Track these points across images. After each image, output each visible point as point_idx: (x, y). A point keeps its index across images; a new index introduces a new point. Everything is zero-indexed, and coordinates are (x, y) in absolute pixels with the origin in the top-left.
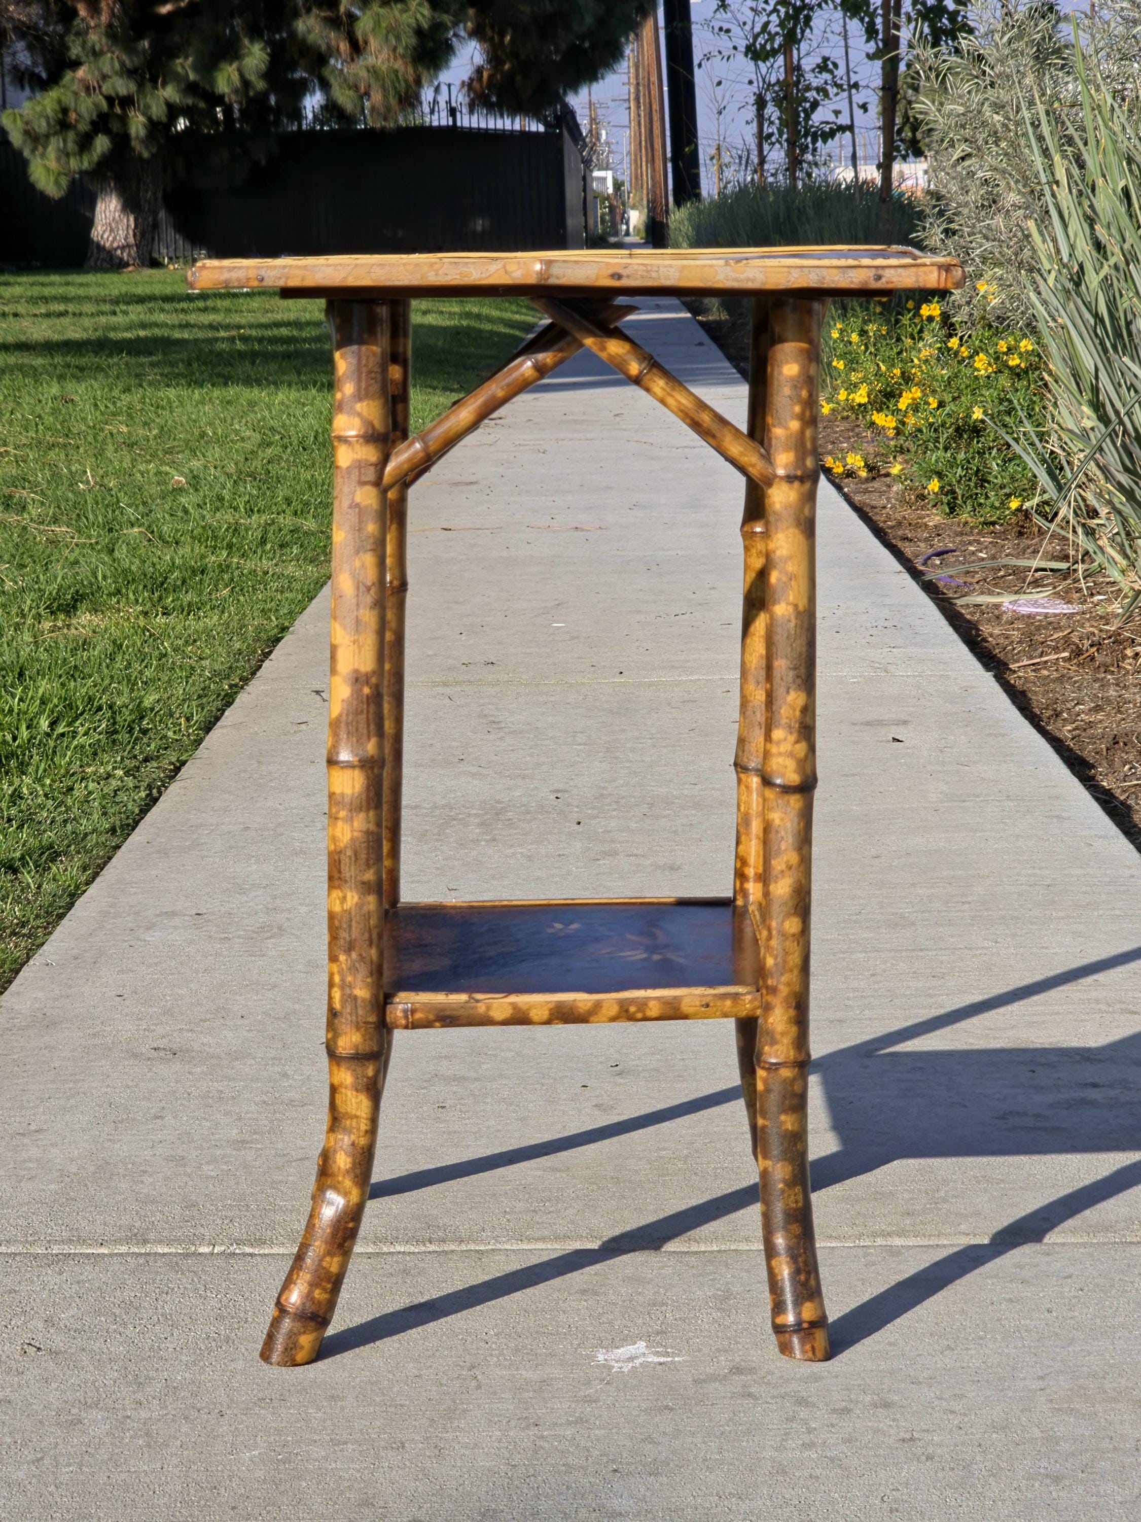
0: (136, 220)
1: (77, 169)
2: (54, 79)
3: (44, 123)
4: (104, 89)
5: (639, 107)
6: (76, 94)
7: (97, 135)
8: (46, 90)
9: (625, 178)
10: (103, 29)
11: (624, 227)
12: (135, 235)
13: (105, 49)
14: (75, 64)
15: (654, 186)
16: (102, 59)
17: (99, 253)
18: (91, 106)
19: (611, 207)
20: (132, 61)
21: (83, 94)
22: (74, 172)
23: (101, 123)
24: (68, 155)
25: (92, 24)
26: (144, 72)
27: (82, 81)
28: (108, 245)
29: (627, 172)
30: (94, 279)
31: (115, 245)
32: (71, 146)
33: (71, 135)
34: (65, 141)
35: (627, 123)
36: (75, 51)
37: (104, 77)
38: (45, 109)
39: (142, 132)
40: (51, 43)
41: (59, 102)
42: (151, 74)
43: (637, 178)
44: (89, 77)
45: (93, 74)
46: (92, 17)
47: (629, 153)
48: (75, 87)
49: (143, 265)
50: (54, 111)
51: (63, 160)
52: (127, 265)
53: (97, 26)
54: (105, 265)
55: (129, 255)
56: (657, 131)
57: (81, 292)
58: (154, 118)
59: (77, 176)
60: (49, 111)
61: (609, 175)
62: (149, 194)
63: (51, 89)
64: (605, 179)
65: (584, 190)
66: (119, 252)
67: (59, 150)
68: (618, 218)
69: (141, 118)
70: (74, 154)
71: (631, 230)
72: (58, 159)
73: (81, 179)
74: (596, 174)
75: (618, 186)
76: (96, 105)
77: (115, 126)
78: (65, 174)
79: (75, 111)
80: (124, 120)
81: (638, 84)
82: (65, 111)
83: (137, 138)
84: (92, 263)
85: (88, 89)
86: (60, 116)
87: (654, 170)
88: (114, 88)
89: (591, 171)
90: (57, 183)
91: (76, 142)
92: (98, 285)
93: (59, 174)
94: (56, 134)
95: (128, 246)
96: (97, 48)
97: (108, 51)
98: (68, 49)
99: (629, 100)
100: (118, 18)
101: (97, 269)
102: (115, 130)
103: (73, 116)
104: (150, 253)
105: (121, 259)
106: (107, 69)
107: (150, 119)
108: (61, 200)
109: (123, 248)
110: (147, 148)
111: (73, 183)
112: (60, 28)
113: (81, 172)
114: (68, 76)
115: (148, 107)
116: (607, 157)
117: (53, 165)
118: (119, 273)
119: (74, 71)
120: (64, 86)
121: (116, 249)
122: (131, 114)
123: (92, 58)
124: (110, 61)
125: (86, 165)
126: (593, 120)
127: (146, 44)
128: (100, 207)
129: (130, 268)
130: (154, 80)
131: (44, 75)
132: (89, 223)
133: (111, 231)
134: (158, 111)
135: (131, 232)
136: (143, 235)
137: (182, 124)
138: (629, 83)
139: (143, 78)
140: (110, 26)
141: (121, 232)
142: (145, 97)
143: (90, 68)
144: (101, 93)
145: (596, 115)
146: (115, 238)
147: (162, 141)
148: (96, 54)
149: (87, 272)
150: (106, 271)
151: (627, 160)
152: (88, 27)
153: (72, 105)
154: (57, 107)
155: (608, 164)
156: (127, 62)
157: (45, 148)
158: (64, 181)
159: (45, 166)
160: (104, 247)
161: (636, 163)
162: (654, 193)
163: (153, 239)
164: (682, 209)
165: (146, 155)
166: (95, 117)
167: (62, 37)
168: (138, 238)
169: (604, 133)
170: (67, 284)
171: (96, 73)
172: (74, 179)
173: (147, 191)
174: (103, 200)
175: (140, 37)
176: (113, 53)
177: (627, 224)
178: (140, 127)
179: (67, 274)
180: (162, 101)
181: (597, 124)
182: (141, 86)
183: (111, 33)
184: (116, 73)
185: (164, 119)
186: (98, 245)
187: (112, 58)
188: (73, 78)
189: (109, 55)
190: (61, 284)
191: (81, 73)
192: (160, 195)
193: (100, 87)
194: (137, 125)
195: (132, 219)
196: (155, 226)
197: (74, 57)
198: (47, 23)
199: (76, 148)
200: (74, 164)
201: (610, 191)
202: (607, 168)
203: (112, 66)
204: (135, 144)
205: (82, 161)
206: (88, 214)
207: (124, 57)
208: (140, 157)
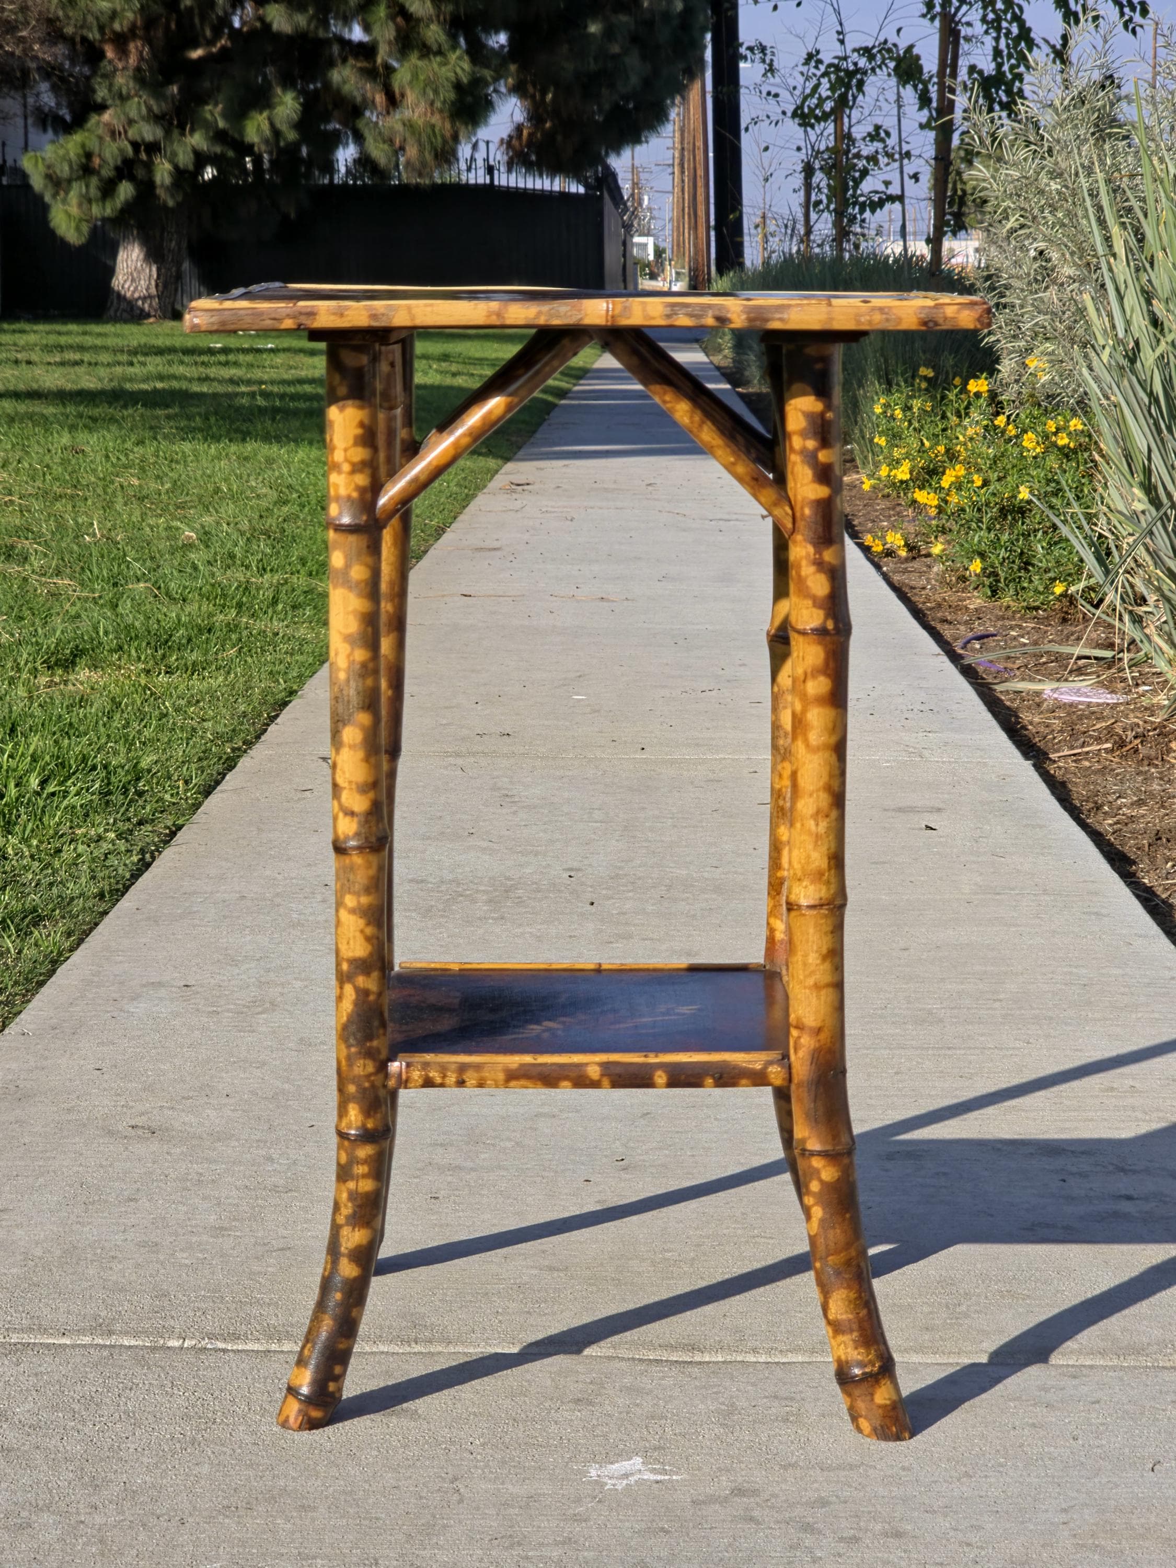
0: (158, 270)
1: (99, 216)
2: (78, 122)
3: (66, 168)
4: (130, 133)
5: (683, 172)
6: (101, 138)
7: (121, 181)
8: (70, 134)
9: (667, 245)
10: (130, 73)
12: (157, 286)
13: (133, 92)
14: (102, 108)
15: (696, 253)
16: (129, 103)
17: (119, 304)
18: (116, 151)
20: (159, 106)
21: (108, 139)
22: (96, 219)
23: (126, 169)
24: (90, 201)
25: (120, 66)
26: (172, 119)
27: (107, 125)
28: (128, 295)
29: (669, 239)
30: (113, 329)
31: (136, 295)
32: (94, 192)
33: (94, 181)
34: (87, 186)
35: (670, 189)
36: (101, 93)
37: (131, 122)
38: (68, 153)
39: (168, 180)
40: (77, 84)
41: (83, 146)
42: (179, 121)
43: (679, 245)
44: (115, 122)
45: (119, 118)
46: (120, 59)
47: (671, 220)
48: (100, 132)
49: (164, 317)
50: (78, 155)
51: (85, 206)
52: (148, 316)
53: (124, 68)
54: (125, 315)
55: (150, 305)
56: (701, 198)
57: (99, 342)
58: (181, 166)
59: (99, 223)
60: (72, 154)
61: (650, 241)
62: (173, 244)
63: (76, 133)
64: (646, 245)
65: (624, 256)
66: (140, 303)
67: (81, 196)
69: (167, 166)
70: (97, 201)
72: (80, 205)
73: (103, 226)
74: (637, 239)
75: (659, 253)
76: (121, 150)
77: (140, 173)
78: (87, 221)
79: (100, 156)
80: (149, 166)
81: (683, 149)
82: (89, 155)
83: (162, 185)
84: (112, 312)
85: (113, 134)
86: (84, 160)
87: (696, 238)
88: (140, 133)
89: (632, 236)
90: (78, 229)
91: (99, 188)
92: (117, 335)
93: (81, 220)
94: (78, 178)
95: (150, 297)
96: (124, 91)
97: (136, 95)
98: (94, 91)
99: (673, 165)
100: (147, 61)
101: (115, 320)
102: (139, 177)
103: (97, 161)
104: (173, 305)
105: (142, 310)
106: (133, 114)
107: (176, 167)
108: (81, 248)
109: (144, 299)
110: (172, 196)
111: (94, 231)
112: (86, 70)
113: (104, 220)
114: (94, 119)
115: (174, 154)
116: (649, 222)
117: (74, 210)
118: (139, 324)
119: (100, 115)
120: (88, 130)
121: (137, 300)
122: (157, 160)
123: (118, 102)
124: (136, 107)
125: (108, 212)
126: (635, 185)
127: (175, 89)
128: (122, 255)
129: (152, 320)
130: (182, 127)
131: (68, 118)
132: (110, 271)
133: (133, 280)
134: (185, 159)
135: (153, 283)
136: (165, 286)
137: (209, 173)
138: (674, 148)
139: (171, 124)
140: (138, 69)
141: (142, 282)
142: (172, 143)
143: (116, 112)
144: (127, 139)
145: (639, 179)
146: (136, 289)
147: (189, 190)
148: (123, 98)
149: (107, 322)
150: (126, 321)
151: (668, 227)
152: (116, 70)
153: (97, 151)
154: (80, 151)
155: (649, 229)
156: (155, 108)
157: (67, 193)
158: (85, 228)
159: (66, 212)
160: (125, 297)
161: (679, 230)
162: (696, 260)
163: (176, 290)
164: (725, 278)
165: (171, 203)
166: (119, 163)
167: (88, 78)
168: (160, 288)
169: (646, 198)
170: (85, 333)
171: (122, 117)
172: (95, 226)
173: (171, 240)
174: (125, 248)
175: (169, 82)
176: (140, 97)
178: (166, 175)
179: (85, 323)
180: (189, 149)
181: (639, 189)
182: (168, 132)
183: (139, 76)
184: (143, 118)
185: (191, 167)
186: (119, 294)
187: (139, 103)
188: (98, 123)
189: (136, 99)
190: (78, 334)
191: (107, 116)
192: (184, 245)
193: (126, 132)
194: (163, 172)
195: (154, 269)
196: (179, 277)
197: (99, 100)
198: (73, 63)
199: (99, 194)
200: (96, 210)
201: (651, 257)
202: (648, 234)
203: (139, 110)
204: (160, 192)
205: (104, 208)
206: (109, 262)
207: (152, 102)
208: (165, 205)
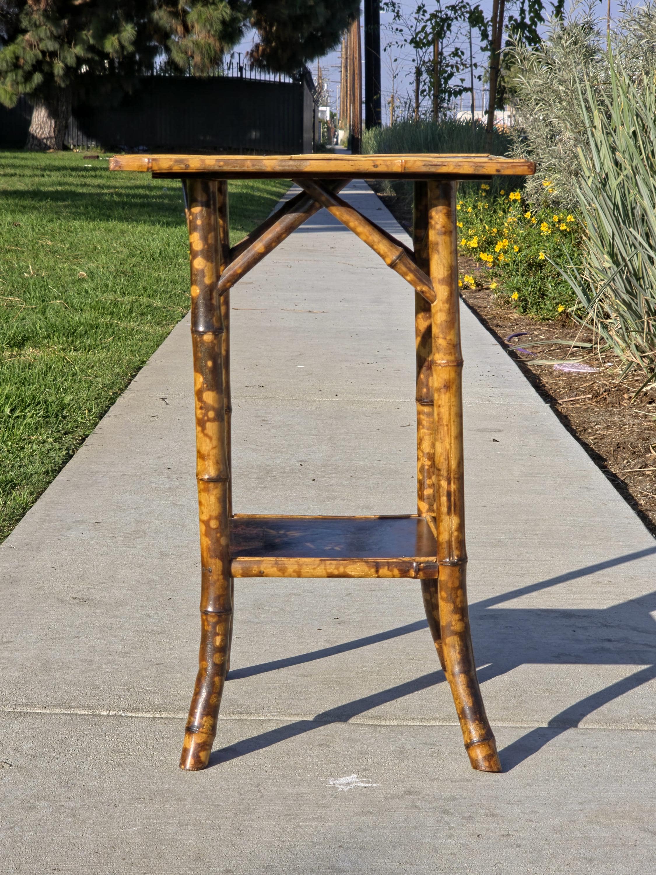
0: (55, 122)
1: (23, 92)
2: (11, 39)
3: (5, 65)
4: (40, 46)
5: (346, 71)
6: (24, 48)
7: (35, 72)
8: (7, 46)
9: (337, 112)
10: (41, 12)
11: (335, 140)
12: (54, 131)
13: (42, 23)
14: (24, 31)
15: (354, 117)
16: (40, 29)
17: (33, 141)
18: (32, 55)
19: (329, 129)
20: (57, 31)
21: (28, 49)
22: (21, 93)
23: (38, 66)
24: (18, 83)
25: (35, 9)
26: (64, 38)
27: (28, 41)
28: (39, 136)
29: (338, 109)
30: (30, 156)
31: (43, 136)
32: (20, 78)
33: (20, 72)
34: (16, 75)
35: (339, 80)
36: (25, 24)
37: (41, 40)
38: (6, 57)
39: (61, 72)
40: (11, 18)
41: (14, 53)
42: (68, 39)
43: (344, 112)
44: (32, 39)
45: (34, 38)
46: (35, 5)
47: (340, 97)
48: (24, 45)
49: (58, 149)
50: (11, 58)
51: (15, 86)
52: (49, 148)
53: (38, 10)
54: (36, 148)
55: (51, 142)
56: (357, 86)
57: (23, 163)
58: (69, 64)
59: (22, 96)
60: (8, 57)
61: (328, 109)
62: (64, 108)
63: (10, 45)
64: (325, 112)
65: (314, 117)
66: (45, 141)
67: (13, 80)
68: (332, 135)
69: (61, 64)
70: (22, 83)
71: (339, 141)
72: (12, 86)
73: (25, 97)
74: (321, 108)
75: (332, 116)
76: (35, 56)
77: (46, 68)
78: (15, 94)
79: (23, 58)
80: (51, 65)
81: (347, 58)
82: (17, 58)
83: (58, 75)
84: (29, 146)
85: (31, 46)
86: (14, 61)
87: (354, 108)
88: (46, 46)
89: (318, 107)
90: (11, 99)
91: (23, 77)
92: (32, 159)
93: (12, 94)
94: (11, 71)
95: (51, 138)
96: (38, 23)
97: (44, 25)
98: (21, 22)
99: (341, 67)
100: (50, 6)
101: (31, 150)
102: (45, 70)
103: (22, 61)
104: (63, 141)
105: (46, 145)
106: (42, 35)
107: (66, 65)
108: (13, 110)
109: (47, 139)
110: (64, 81)
111: (20, 101)
112: (16, 10)
113: (26, 94)
114: (20, 38)
115: (65, 58)
116: (327, 99)
117: (9, 88)
118: (45, 153)
119: (24, 35)
120: (17, 44)
121: (43, 139)
122: (56, 61)
123: (34, 29)
124: (44, 32)
125: (28, 90)
126: (320, 78)
127: (66, 22)
128: (35, 114)
129: (51, 150)
130: (69, 43)
131: (6, 37)
132: (28, 123)
133: (41, 128)
134: (71, 61)
135: (52, 130)
136: (59, 132)
137: (84, 69)
138: (341, 57)
139: (63, 41)
140: (45, 10)
141: (46, 129)
142: (64, 52)
143: (33, 34)
144: (39, 49)
145: (322, 74)
146: (43, 133)
147: (73, 78)
148: (37, 26)
149: (26, 152)
150: (37, 151)
151: (338, 102)
152: (33, 10)
153: (22, 55)
154: (13, 56)
155: (327, 103)
156: (55, 32)
157: (5, 78)
158: (15, 99)
159: (5, 89)
160: (36, 138)
161: (344, 103)
162: (354, 121)
163: (65, 134)
164: (370, 131)
165: (63, 85)
166: (34, 63)
167: (17, 15)
168: (56, 133)
169: (326, 85)
170: (15, 158)
171: (36, 37)
172: (20, 97)
173: (63, 106)
174: (37, 110)
175: (63, 17)
176: (46, 26)
177: (337, 138)
178: (60, 69)
179: (15, 152)
180: (73, 55)
181: (322, 80)
182: (62, 46)
183: (46, 14)
184: (48, 38)
185: (74, 65)
186: (33, 135)
187: (46, 29)
188: (23, 40)
189: (44, 27)
190: (11, 158)
191: (27, 36)
192: (70, 108)
193: (38, 45)
194: (59, 68)
195: (53, 122)
196: (67, 127)
197: (24, 27)
198: (9, 7)
199: (23, 80)
200: (21, 89)
201: (328, 119)
202: (326, 106)
203: (46, 33)
204: (57, 79)
205: (25, 87)
206: (28, 118)
207: (53, 29)
208: (60, 87)
